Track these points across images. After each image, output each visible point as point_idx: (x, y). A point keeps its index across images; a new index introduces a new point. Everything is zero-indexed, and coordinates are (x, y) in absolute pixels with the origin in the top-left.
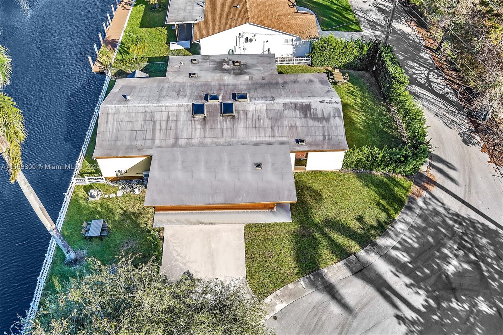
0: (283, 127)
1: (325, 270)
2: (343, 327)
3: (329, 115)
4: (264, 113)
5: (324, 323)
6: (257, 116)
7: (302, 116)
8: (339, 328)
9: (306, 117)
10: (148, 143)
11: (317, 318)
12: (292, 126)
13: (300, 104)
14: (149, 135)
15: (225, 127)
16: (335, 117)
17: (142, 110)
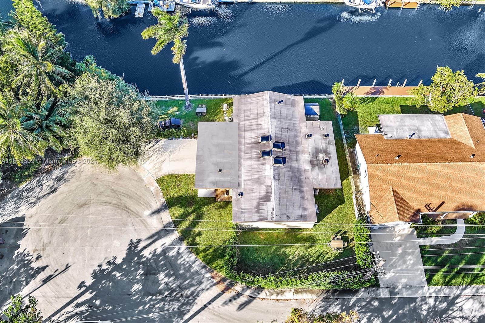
0: (252, 185)
1: (168, 211)
2: (137, 214)
3: (262, 213)
4: (263, 174)
5: (141, 206)
6: (261, 170)
7: (261, 196)
8: (137, 213)
9: (260, 199)
10: (243, 119)
11: (144, 204)
12: (252, 190)
13: (271, 195)
14: (246, 118)
15: (252, 154)
16: (260, 216)
17: (265, 111)
